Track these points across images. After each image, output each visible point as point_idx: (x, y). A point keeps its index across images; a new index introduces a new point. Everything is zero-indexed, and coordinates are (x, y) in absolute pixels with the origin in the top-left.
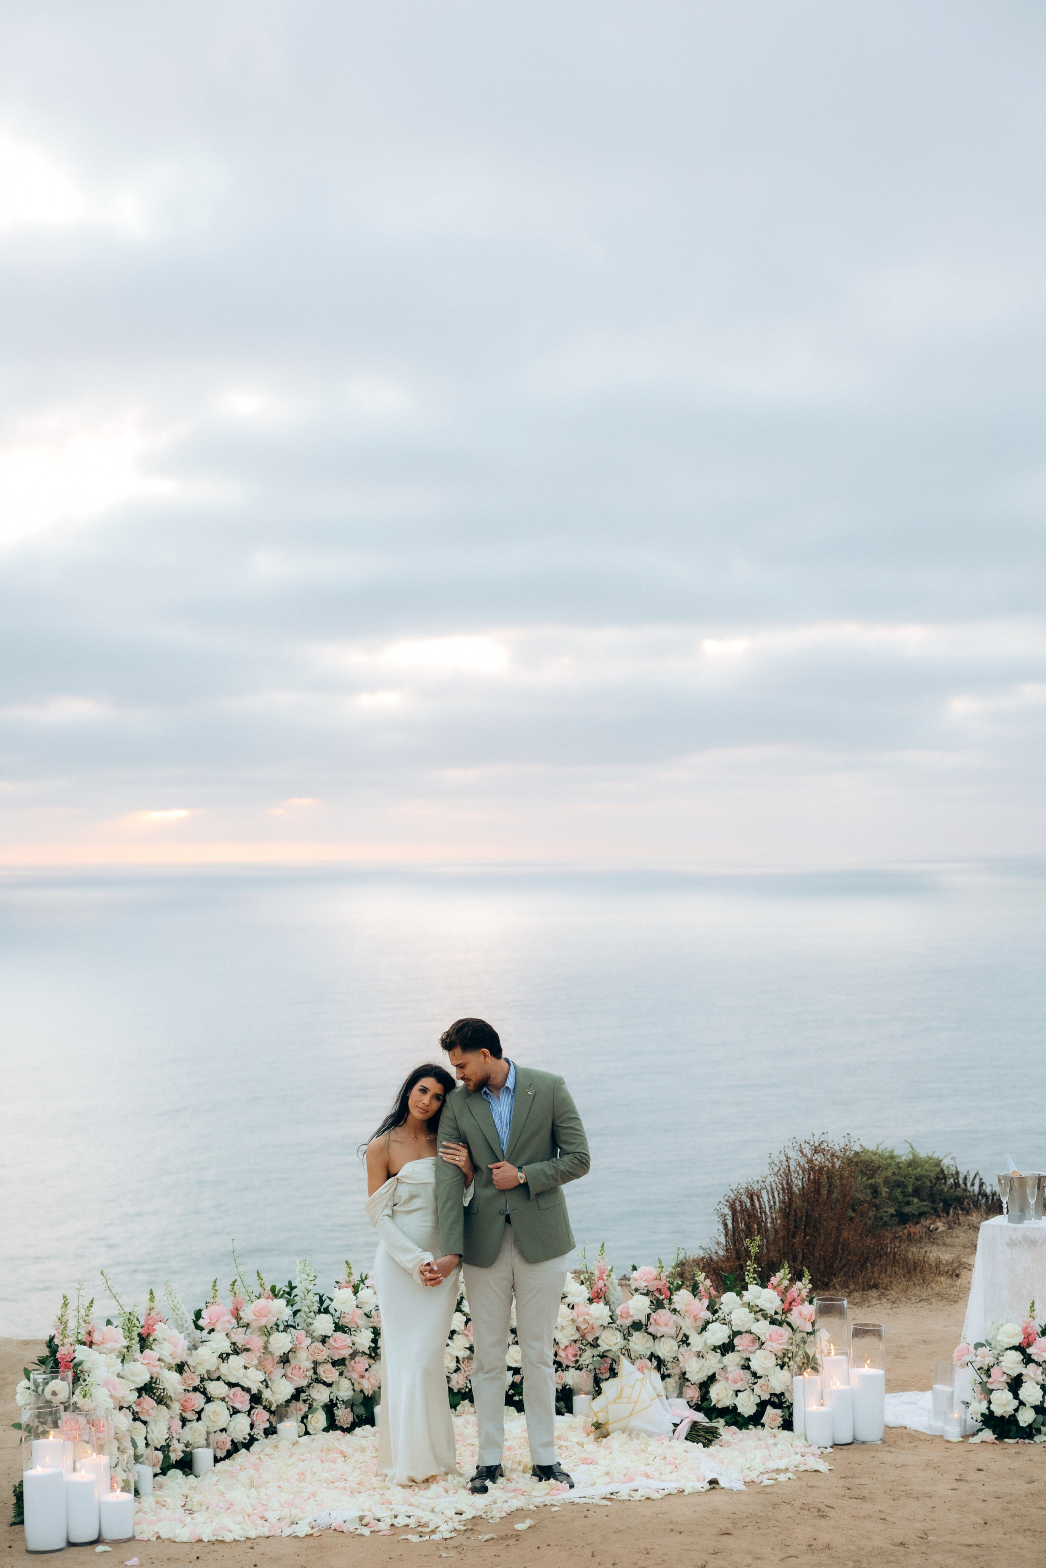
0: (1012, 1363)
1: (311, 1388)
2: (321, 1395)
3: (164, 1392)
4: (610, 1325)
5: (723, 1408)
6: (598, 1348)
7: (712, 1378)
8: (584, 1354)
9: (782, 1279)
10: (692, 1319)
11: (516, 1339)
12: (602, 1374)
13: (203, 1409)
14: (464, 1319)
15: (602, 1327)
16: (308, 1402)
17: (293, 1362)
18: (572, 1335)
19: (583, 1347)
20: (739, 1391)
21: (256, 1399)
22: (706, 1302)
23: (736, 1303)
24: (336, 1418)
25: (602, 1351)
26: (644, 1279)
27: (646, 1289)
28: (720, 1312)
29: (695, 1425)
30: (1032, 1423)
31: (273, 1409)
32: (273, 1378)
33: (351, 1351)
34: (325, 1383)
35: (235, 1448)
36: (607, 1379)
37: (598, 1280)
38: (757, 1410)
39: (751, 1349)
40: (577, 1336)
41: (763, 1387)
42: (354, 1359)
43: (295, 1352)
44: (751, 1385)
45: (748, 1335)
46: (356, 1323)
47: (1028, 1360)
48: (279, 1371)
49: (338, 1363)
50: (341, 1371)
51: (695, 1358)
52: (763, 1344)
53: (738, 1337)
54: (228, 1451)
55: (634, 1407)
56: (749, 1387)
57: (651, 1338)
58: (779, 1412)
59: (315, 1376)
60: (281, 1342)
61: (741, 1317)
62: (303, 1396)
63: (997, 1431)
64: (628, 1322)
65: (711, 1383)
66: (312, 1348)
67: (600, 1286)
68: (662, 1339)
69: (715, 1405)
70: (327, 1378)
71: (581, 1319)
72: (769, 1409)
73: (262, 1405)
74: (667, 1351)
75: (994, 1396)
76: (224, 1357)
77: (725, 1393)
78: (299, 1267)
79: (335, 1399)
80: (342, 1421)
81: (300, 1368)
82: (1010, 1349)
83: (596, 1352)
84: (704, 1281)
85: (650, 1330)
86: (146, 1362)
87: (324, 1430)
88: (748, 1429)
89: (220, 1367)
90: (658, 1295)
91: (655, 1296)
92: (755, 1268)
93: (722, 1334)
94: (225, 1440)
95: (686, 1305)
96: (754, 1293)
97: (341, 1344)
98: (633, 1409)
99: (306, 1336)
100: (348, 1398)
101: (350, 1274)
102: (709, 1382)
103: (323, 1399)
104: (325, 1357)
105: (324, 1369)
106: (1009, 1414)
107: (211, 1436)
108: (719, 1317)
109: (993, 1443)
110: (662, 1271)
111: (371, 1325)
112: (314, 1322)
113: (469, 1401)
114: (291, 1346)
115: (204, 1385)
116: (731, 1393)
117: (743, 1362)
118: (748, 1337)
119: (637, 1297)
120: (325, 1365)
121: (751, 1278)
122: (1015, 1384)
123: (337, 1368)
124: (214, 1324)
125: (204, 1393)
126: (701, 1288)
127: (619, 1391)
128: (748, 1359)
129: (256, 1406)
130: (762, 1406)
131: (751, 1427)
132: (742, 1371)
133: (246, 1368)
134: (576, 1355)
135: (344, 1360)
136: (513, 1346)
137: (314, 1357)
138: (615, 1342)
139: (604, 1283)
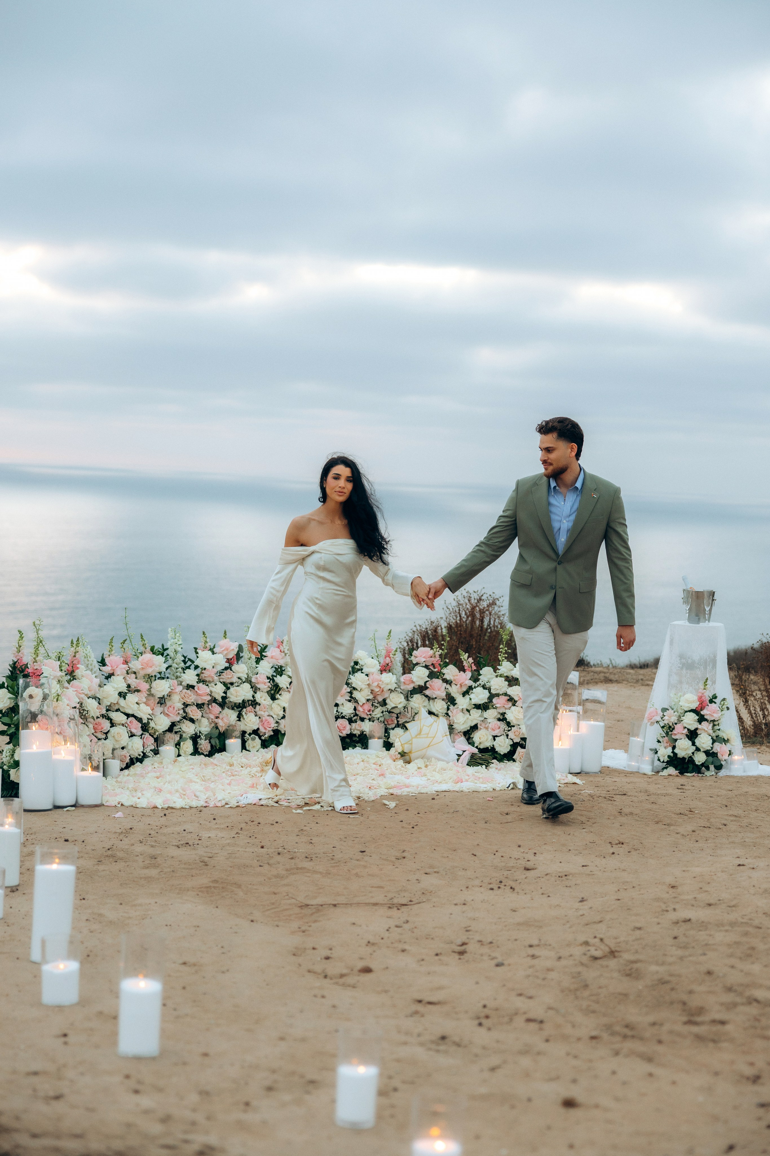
0: (690, 721)
1: (180, 724)
2: (189, 729)
3: (88, 713)
4: (396, 689)
5: (484, 749)
6: (387, 706)
7: (475, 728)
8: (376, 710)
10: (459, 685)
12: (389, 724)
13: (109, 731)
14: (290, 680)
15: (390, 691)
16: (180, 733)
17: (168, 703)
18: (368, 695)
19: (376, 705)
20: (497, 736)
21: (145, 728)
22: (469, 674)
23: (492, 675)
24: (199, 746)
25: (390, 708)
26: (423, 656)
27: (425, 663)
28: (480, 680)
29: (473, 756)
30: (704, 762)
31: (156, 736)
32: (155, 714)
33: (209, 698)
34: (191, 720)
35: (132, 762)
36: (393, 729)
37: (385, 658)
38: (510, 750)
39: (506, 706)
40: (371, 697)
41: (515, 733)
42: (211, 704)
43: (170, 695)
45: (503, 697)
46: (212, 677)
47: (702, 719)
48: (159, 709)
49: (200, 706)
50: (202, 712)
51: (461, 713)
52: (516, 702)
53: (496, 698)
54: (127, 764)
55: (432, 741)
56: (506, 733)
57: (427, 699)
59: (185, 715)
60: (161, 687)
61: (498, 685)
62: (176, 729)
63: (679, 768)
64: (410, 687)
65: (473, 731)
66: (183, 693)
67: (387, 662)
68: (436, 700)
69: (480, 745)
70: (193, 715)
71: (376, 684)
72: (519, 749)
73: (148, 732)
74: (440, 708)
75: (677, 744)
76: (122, 695)
77: (486, 737)
78: (171, 634)
79: (198, 732)
80: (203, 749)
81: (173, 708)
82: (690, 711)
83: (384, 709)
84: (468, 658)
85: (427, 692)
86: (75, 690)
87: (191, 754)
88: (504, 763)
89: (119, 702)
91: (431, 669)
92: (505, 650)
93: (484, 696)
94: (126, 755)
95: (454, 676)
96: (506, 667)
97: (203, 692)
98: (430, 743)
99: (178, 685)
100: (207, 733)
101: (206, 642)
102: (471, 731)
103: (192, 731)
104: (193, 701)
105: (191, 709)
106: (689, 756)
107: (115, 752)
108: (480, 684)
109: (677, 776)
110: (436, 651)
111: (221, 680)
112: (182, 674)
114: (169, 690)
115: (107, 714)
116: (491, 737)
117: (499, 716)
119: (419, 668)
120: (192, 706)
121: (503, 657)
122: (692, 735)
123: (200, 709)
124: (114, 670)
125: (110, 720)
126: (465, 663)
127: (419, 729)
128: (503, 714)
129: (145, 733)
130: (515, 746)
131: (507, 761)
132: (499, 723)
133: (137, 703)
134: (369, 711)
135: (203, 704)
137: (185, 699)
138: (400, 701)
139: (391, 660)
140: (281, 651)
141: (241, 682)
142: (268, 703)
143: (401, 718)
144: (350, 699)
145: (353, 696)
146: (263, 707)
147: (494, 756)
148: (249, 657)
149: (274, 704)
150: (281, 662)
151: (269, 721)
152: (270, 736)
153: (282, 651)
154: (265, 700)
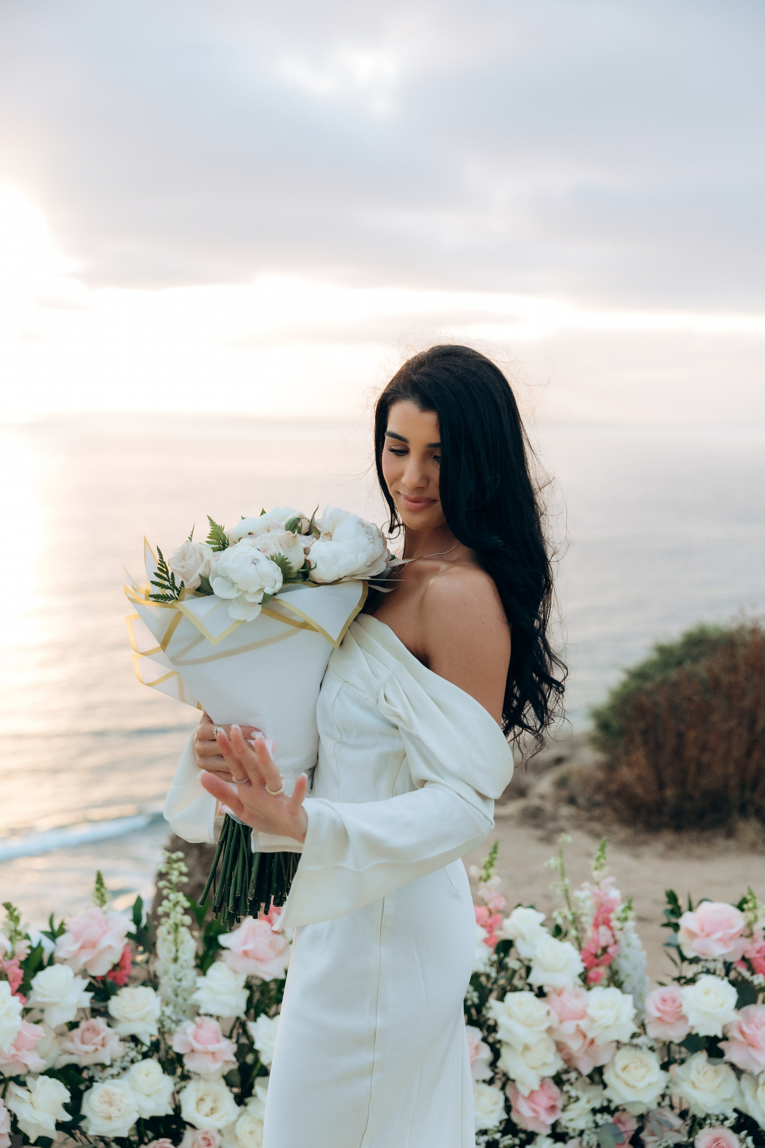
4: (636, 1041)
6: (608, 1093)
8: (572, 1106)
15: (615, 1045)
19: (573, 1089)
25: (617, 1101)
37: (596, 926)
40: (556, 1065)
46: (26, 1065)
57: (732, 1075)
64: (677, 1035)
67: (603, 943)
71: (569, 1028)
85: (733, 1054)
90: (747, 974)
91: (740, 974)
119: (705, 980)
134: (552, 1108)
138: (645, 1082)
139: (613, 936)
141: (133, 1054)
143: (653, 1134)
144: (488, 1074)
145: (500, 1064)
148: (172, 955)
149: (245, 1117)
154: (213, 1111)
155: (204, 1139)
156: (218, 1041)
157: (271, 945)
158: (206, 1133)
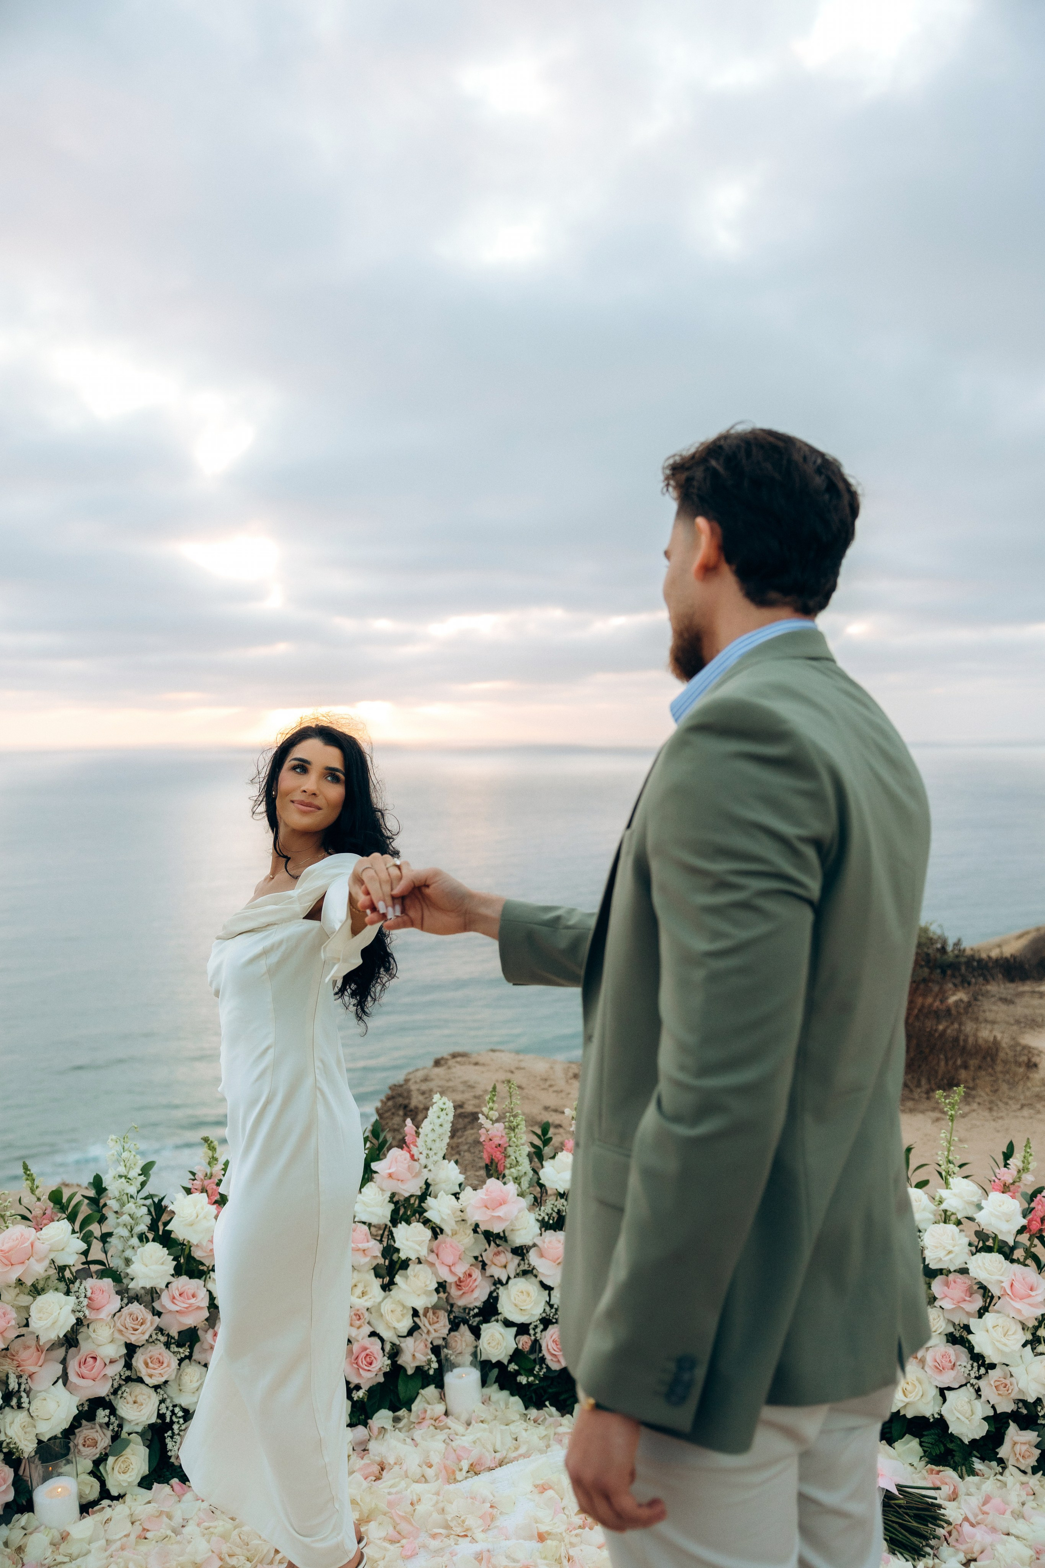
1: (118, 1397)
2: (139, 1409)
5: (916, 1418)
9: (1019, 1171)
11: (523, 1267)
16: (111, 1427)
17: (85, 1347)
20: (950, 1389)
23: (924, 1210)
24: (169, 1454)
31: (26, 1455)
32: (35, 1386)
33: (206, 1313)
34: (147, 1385)
38: (988, 1431)
39: (967, 1307)
41: (1001, 1387)
42: (213, 1328)
43: (88, 1326)
44: (973, 1381)
45: (959, 1278)
48: (49, 1370)
49: (179, 1340)
50: (183, 1356)
52: (994, 1300)
53: (940, 1279)
56: (972, 1385)
58: (1031, 1436)
59: (128, 1373)
60: (54, 1314)
61: (944, 1244)
62: (102, 1415)
66: (123, 1317)
69: (899, 1411)
70: (151, 1376)
72: (1012, 1429)
77: (919, 1390)
79: (168, 1414)
81: (95, 1358)
87: (141, 1484)
88: (972, 1472)
97: (186, 1302)
99: (112, 1293)
101: (213, 1160)
103: (144, 1418)
104: (147, 1336)
105: (146, 1356)
112: (134, 1259)
113: (436, 1387)
116: (935, 1392)
117: (951, 1329)
118: (959, 1283)
120: (151, 1347)
121: (952, 1163)
123: (176, 1349)
128: (962, 1328)
130: (998, 1423)
131: (978, 1465)
135: (191, 1331)
136: (517, 1279)
137: (127, 1335)
140: (412, 1156)
142: (368, 1304)
146: (354, 1317)
147: (945, 1445)
149: (388, 1300)
150: (412, 1188)
151: (368, 1352)
152: (371, 1391)
153: (416, 1157)
154: (363, 1294)
155: (356, 1315)
156: (368, 1242)
157: (409, 1169)
158: (358, 1310)
